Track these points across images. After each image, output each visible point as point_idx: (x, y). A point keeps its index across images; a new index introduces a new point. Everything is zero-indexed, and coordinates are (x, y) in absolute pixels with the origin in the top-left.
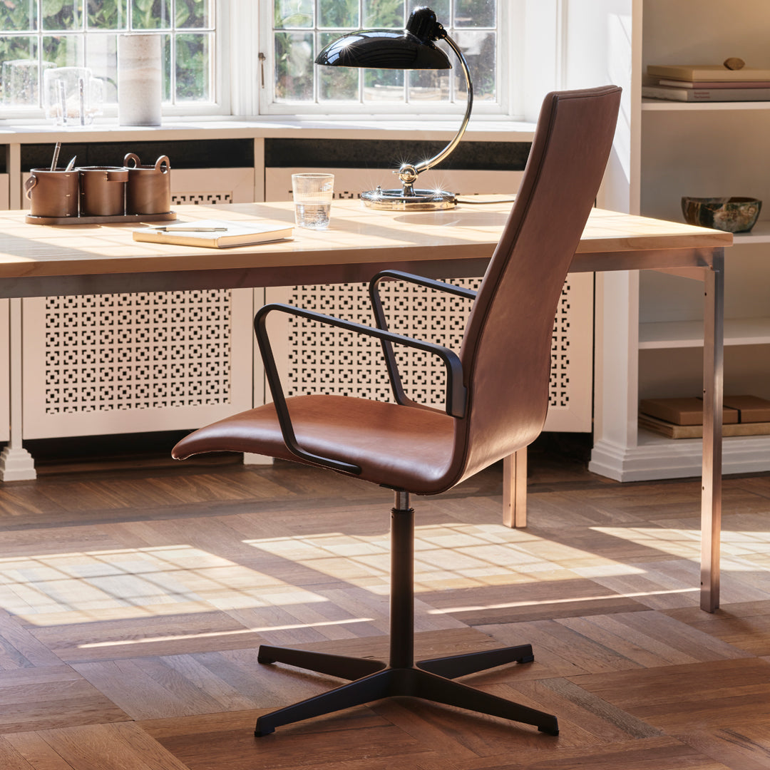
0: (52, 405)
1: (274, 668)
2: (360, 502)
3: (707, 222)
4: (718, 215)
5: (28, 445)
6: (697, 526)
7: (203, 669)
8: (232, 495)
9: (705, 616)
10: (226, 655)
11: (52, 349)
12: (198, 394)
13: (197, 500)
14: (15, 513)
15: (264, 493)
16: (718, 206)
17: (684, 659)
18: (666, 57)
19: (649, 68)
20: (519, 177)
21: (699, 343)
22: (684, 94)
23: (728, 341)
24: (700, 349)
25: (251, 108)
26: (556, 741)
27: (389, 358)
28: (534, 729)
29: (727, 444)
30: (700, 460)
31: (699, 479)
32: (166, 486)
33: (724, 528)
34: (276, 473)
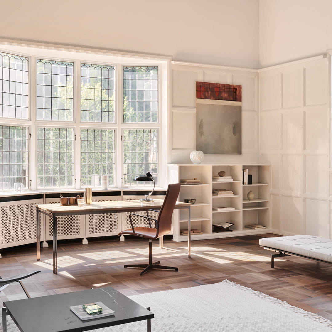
0: (90, 232)
1: (127, 268)
2: (138, 245)
3: (188, 202)
4: (189, 202)
5: (87, 238)
6: (187, 246)
7: (116, 267)
8: (119, 245)
9: (189, 259)
10: (120, 265)
11: (90, 224)
12: (113, 230)
13: (113, 246)
14: (86, 248)
15: (123, 245)
16: (189, 200)
17: (185, 264)
18: (183, 178)
19: (181, 180)
20: (165, 196)
21: (187, 221)
22: (186, 184)
23: (191, 221)
24: (187, 222)
25: (120, 186)
26: (178, 271)
27: (149, 222)
28: (174, 270)
29: (191, 236)
30: (187, 238)
31: (187, 241)
32: (108, 244)
33: (191, 246)
34: (125, 242)
